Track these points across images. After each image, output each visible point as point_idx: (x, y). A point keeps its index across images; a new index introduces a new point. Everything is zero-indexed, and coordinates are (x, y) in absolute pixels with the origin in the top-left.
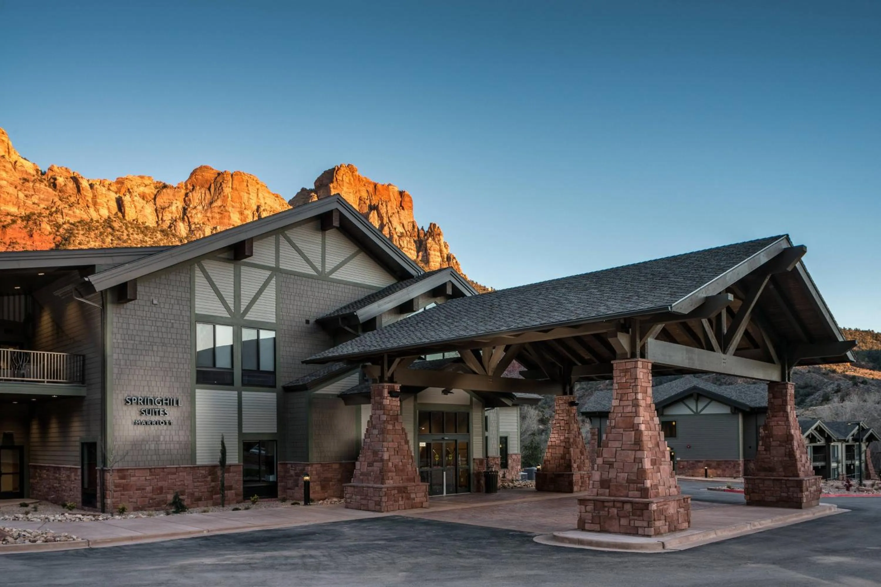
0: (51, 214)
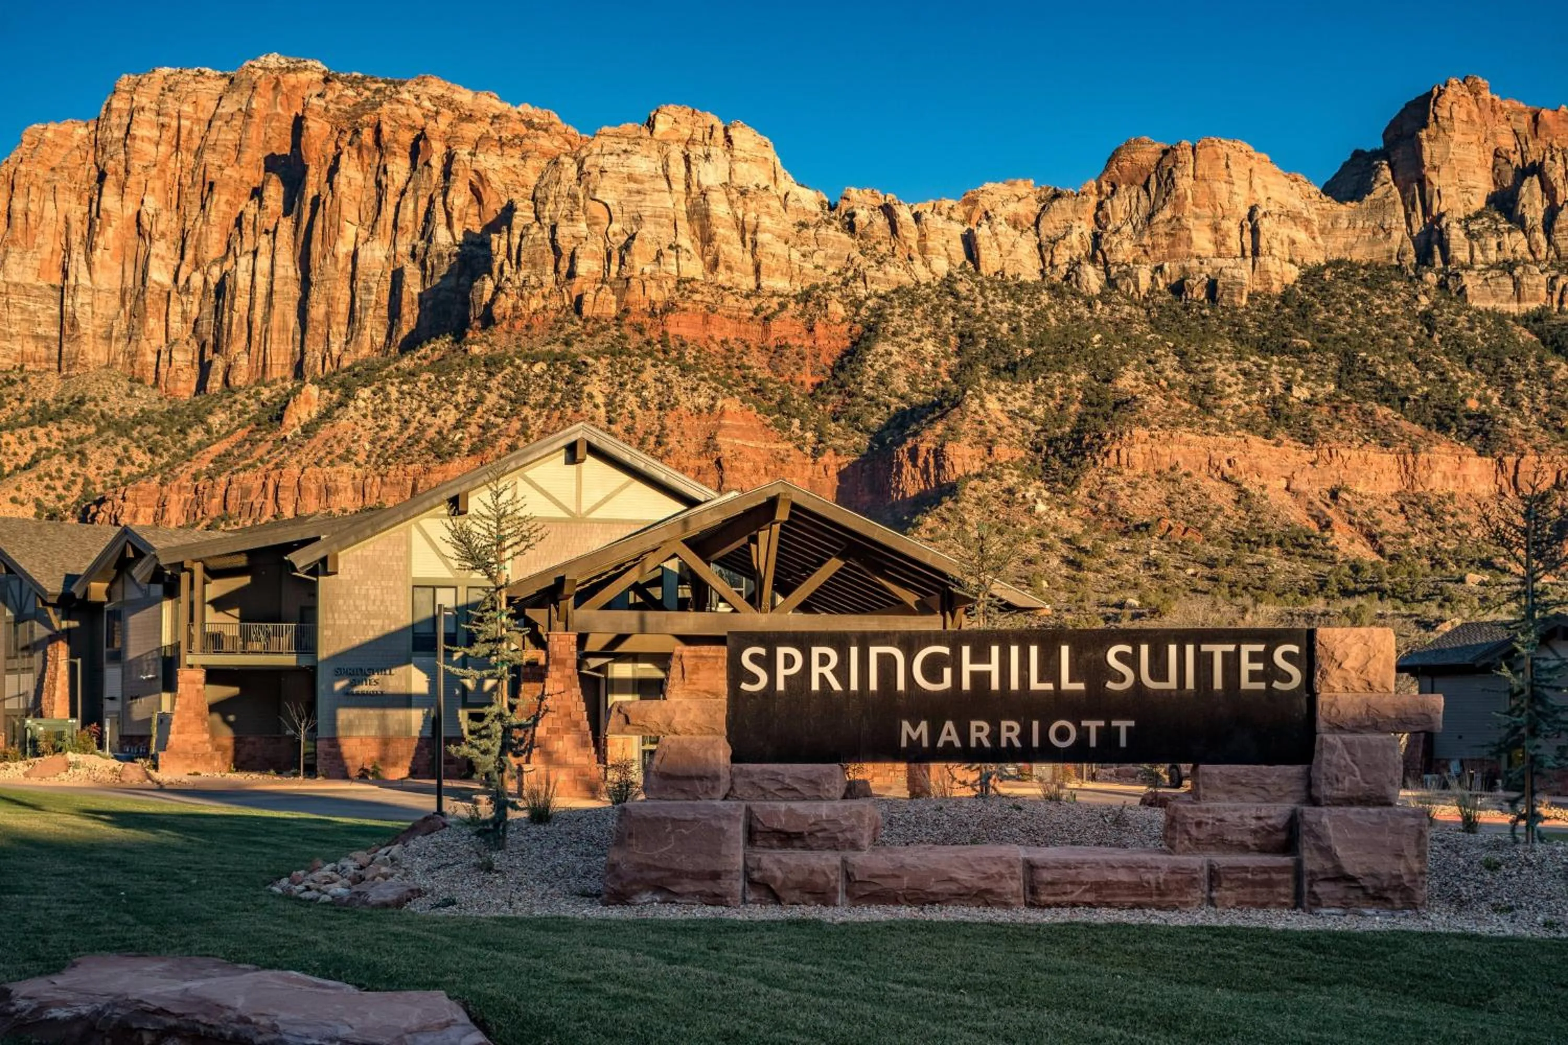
0: (845, 284)
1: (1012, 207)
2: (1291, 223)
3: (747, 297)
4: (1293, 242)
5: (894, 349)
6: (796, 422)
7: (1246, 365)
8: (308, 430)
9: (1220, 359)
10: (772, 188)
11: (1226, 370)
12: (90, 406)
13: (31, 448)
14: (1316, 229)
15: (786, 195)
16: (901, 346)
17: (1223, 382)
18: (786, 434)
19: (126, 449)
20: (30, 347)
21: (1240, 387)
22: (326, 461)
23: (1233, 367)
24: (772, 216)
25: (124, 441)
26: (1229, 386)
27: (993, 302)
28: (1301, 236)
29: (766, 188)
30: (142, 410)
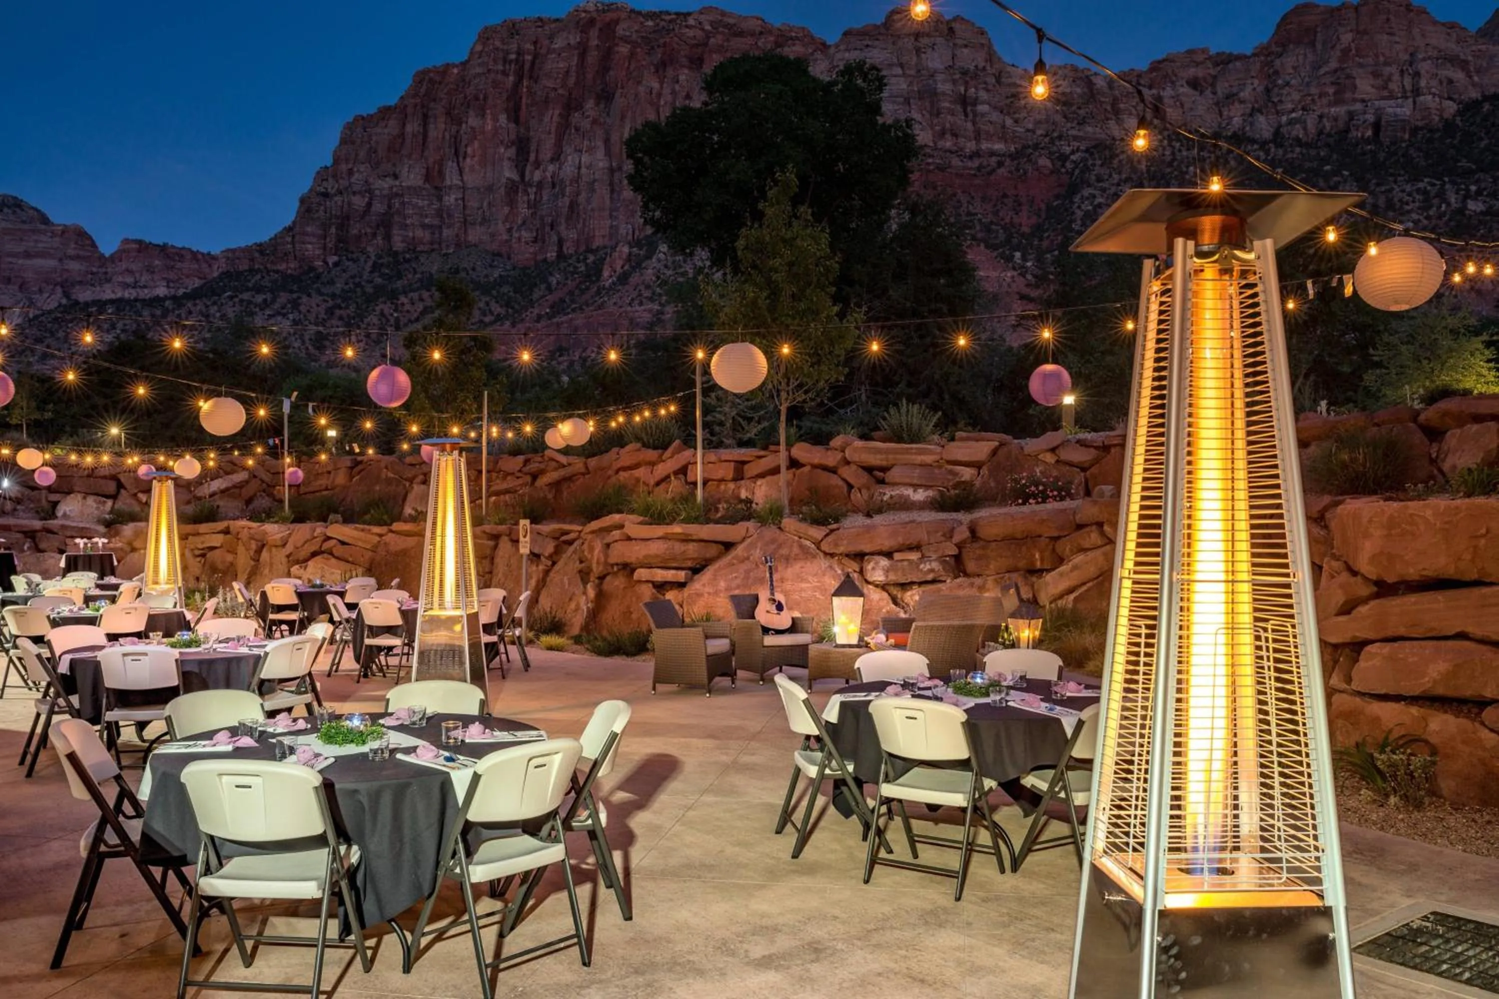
1: (1192, 72)
2: (1449, 65)
3: (971, 158)
4: (1450, 81)
5: (1097, 193)
6: (1018, 255)
7: (1421, 185)
8: (624, 279)
9: (1395, 182)
10: (988, 68)
11: (1403, 191)
12: (463, 274)
13: (420, 307)
14: (1472, 69)
15: (1000, 72)
16: (1104, 190)
17: (1401, 201)
18: (1010, 265)
19: (487, 304)
20: (419, 233)
21: (1417, 204)
22: (636, 302)
23: (1408, 188)
24: (988, 90)
25: (485, 299)
26: (1407, 204)
27: (1180, 151)
28: (1459, 75)
29: (984, 69)
30: (500, 276)
